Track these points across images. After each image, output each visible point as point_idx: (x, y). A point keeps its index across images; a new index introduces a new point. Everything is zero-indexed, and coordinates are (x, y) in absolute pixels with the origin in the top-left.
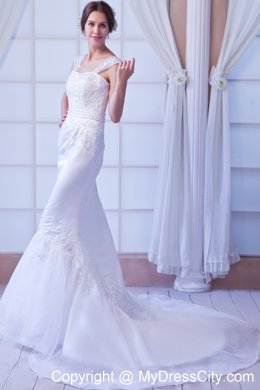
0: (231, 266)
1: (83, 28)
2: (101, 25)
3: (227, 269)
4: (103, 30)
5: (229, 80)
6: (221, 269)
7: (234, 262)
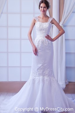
0: (66, 85)
1: (39, 8)
2: (44, 7)
3: (65, 86)
4: (45, 9)
5: (64, 26)
6: (63, 87)
7: (67, 84)
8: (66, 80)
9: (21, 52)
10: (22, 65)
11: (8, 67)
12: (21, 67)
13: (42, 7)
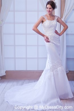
2: (50, 8)
4: (50, 10)
5: (66, 22)
7: (67, 72)
8: (67, 69)
9: (26, 46)
10: (28, 57)
11: (15, 58)
12: (26, 58)
13: (48, 8)
